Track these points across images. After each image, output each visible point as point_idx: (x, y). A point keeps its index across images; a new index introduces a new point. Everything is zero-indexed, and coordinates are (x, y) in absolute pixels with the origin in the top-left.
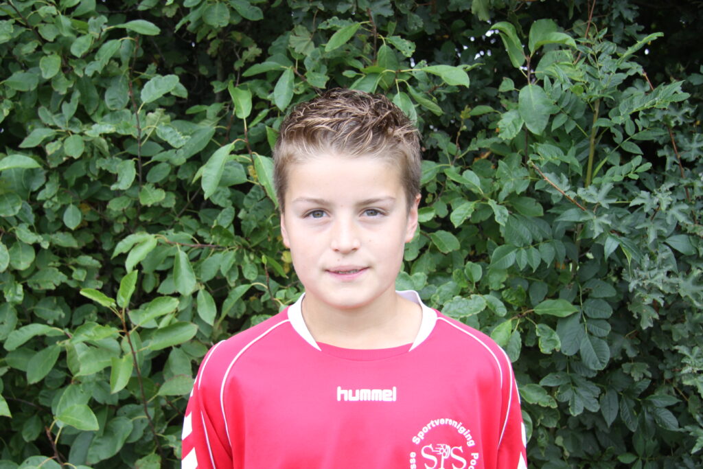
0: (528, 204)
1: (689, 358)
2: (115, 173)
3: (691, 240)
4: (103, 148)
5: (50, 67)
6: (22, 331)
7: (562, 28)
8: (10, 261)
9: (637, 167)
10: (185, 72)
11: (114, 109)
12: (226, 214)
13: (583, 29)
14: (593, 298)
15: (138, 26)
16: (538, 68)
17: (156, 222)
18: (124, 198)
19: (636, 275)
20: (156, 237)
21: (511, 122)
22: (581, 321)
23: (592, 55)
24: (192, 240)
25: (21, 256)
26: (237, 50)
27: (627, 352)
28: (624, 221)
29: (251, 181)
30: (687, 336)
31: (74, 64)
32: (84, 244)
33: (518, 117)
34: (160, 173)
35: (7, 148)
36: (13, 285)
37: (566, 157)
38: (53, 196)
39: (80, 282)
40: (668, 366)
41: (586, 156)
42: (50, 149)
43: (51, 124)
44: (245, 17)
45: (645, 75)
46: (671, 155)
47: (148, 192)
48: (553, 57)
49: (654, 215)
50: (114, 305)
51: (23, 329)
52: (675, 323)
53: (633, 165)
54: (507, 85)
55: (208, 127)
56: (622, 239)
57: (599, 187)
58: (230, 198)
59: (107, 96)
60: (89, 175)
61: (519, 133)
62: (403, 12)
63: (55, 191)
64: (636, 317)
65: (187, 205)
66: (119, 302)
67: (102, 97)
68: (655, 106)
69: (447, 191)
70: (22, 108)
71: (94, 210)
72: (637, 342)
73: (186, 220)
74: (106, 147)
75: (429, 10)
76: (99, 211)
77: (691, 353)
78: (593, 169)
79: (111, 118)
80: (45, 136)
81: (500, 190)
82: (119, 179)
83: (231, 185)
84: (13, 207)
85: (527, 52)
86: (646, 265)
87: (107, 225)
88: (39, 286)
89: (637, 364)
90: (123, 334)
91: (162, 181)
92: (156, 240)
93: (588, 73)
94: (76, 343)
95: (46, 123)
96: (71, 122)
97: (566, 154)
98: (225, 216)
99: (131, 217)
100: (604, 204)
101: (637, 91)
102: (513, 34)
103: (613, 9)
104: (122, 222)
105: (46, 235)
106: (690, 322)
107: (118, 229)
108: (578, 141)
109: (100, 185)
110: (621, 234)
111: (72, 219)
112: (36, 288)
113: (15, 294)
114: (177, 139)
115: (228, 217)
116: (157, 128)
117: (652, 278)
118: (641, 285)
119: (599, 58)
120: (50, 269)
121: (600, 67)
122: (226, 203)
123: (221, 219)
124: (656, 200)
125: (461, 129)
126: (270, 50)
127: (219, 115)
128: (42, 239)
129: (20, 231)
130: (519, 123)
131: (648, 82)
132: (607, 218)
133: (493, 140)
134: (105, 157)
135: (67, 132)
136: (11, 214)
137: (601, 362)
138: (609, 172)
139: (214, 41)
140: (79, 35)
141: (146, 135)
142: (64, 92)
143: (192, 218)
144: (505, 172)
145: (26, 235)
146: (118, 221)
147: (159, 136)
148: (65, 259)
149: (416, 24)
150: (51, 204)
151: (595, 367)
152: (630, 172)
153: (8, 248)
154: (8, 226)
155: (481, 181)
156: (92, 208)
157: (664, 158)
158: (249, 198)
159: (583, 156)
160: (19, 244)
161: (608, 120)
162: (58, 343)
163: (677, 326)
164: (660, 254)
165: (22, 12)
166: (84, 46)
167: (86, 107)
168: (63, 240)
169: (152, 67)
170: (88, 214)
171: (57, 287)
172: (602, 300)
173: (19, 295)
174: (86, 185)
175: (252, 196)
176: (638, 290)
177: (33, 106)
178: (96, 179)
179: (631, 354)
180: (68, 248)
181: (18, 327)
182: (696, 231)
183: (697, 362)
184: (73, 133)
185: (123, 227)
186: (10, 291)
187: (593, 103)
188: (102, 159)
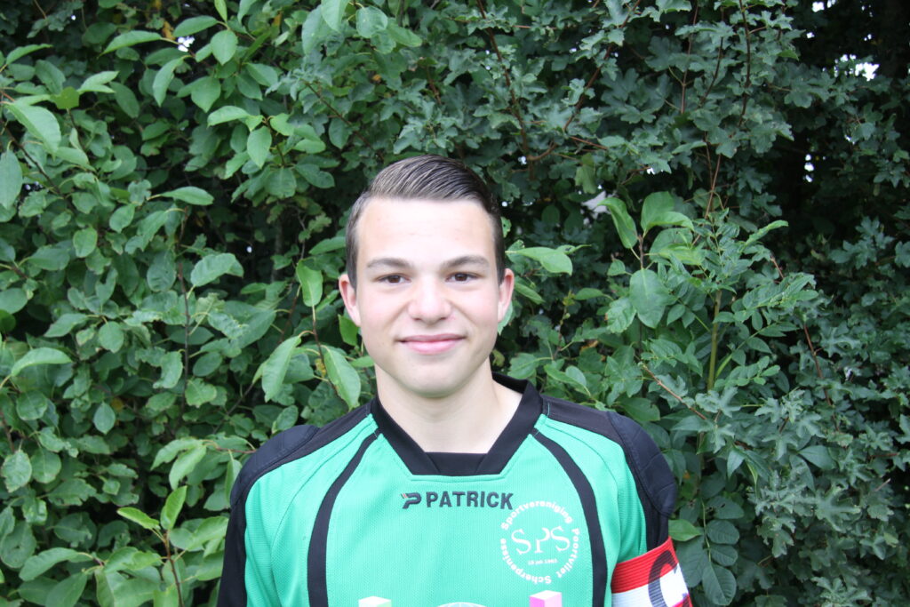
0: (642, 406)
1: (829, 591)
2: (157, 365)
3: (830, 451)
4: (144, 336)
5: (85, 243)
6: (42, 557)
7: (681, 199)
8: (33, 472)
9: (765, 369)
10: (237, 238)
11: (157, 290)
12: (288, 414)
13: (705, 198)
14: (718, 519)
15: (187, 194)
16: (652, 249)
17: (203, 421)
18: (166, 395)
19: (763, 496)
20: (203, 444)
21: (621, 312)
22: (705, 546)
23: (711, 238)
24: (248, 445)
25: (44, 466)
26: (302, 218)
27: (760, 583)
28: (750, 432)
29: (318, 378)
30: (829, 565)
31: (112, 238)
32: (116, 450)
33: (629, 306)
34: (209, 365)
35: (27, 335)
36: (34, 501)
37: (684, 356)
38: (83, 395)
39: (112, 496)
40: (809, 600)
41: (708, 352)
42: (82, 338)
43: (82, 308)
44: (312, 183)
45: (773, 260)
46: (805, 352)
47: (197, 389)
48: (670, 235)
49: (784, 426)
50: (158, 527)
51: (43, 554)
52: (812, 549)
53: (760, 367)
54: (617, 268)
55: (266, 311)
56: (749, 452)
57: (721, 392)
58: (292, 395)
59: (150, 275)
60: (126, 368)
61: (631, 325)
62: (498, 181)
63: (85, 388)
64: (767, 544)
65: (239, 401)
66: (162, 523)
67: (143, 275)
68: (781, 302)
69: (548, 387)
70: (47, 288)
71: (129, 407)
72: (772, 571)
73: (238, 420)
74: (148, 336)
75: (527, 175)
76: (135, 409)
77: (832, 584)
78: (717, 366)
79: (153, 301)
80: (75, 323)
81: (610, 390)
82: (163, 375)
83: (295, 382)
84: (37, 409)
85: (640, 230)
86: (775, 484)
87: (142, 425)
88: (63, 502)
89: (773, 597)
90: (164, 561)
91: (210, 375)
92: (205, 447)
93: (707, 258)
94: (109, 573)
95: (76, 307)
96: (106, 306)
97: (684, 350)
98: (286, 417)
99: (172, 417)
100: (727, 412)
101: (764, 279)
102: (622, 212)
103: (738, 178)
104: (162, 422)
105: (73, 439)
106: (832, 548)
107: (157, 430)
108: (698, 335)
109: (138, 378)
110: (746, 447)
111: (105, 420)
112: (58, 504)
113: (37, 513)
114: (232, 328)
115: (291, 417)
116: (209, 315)
117: (781, 500)
118: (769, 507)
119: (721, 241)
120: (77, 480)
121: (722, 252)
122: (288, 400)
123: (282, 421)
124: (784, 410)
125: (564, 317)
126: (341, 222)
127: (281, 295)
128: (70, 446)
129: (44, 437)
130: (631, 313)
131: (777, 269)
132: (729, 429)
133: (600, 330)
134: (145, 348)
135: (100, 317)
136: (34, 417)
137: (727, 597)
138: (733, 373)
139: (275, 208)
140: (119, 205)
141: (195, 323)
142: (100, 272)
143: (245, 417)
144: (614, 370)
145: (50, 441)
146: (158, 421)
147: (212, 324)
148: (93, 468)
149: (512, 195)
150: (79, 403)
151: (720, 602)
152: (756, 376)
153: (30, 456)
154: (29, 431)
155: (587, 378)
156: (127, 406)
157: (798, 355)
158: (315, 397)
159: (703, 353)
160: (42, 452)
161: (730, 314)
162: (83, 570)
163: (817, 553)
164: (794, 468)
165: (54, 179)
166: (125, 219)
167: (124, 288)
168: (93, 445)
169: (202, 239)
170: (121, 413)
171: (84, 503)
172: (728, 523)
173: (42, 515)
174: (122, 380)
175: (319, 395)
176: (766, 513)
177: (59, 284)
178: (134, 374)
179: (765, 585)
180: (96, 455)
181: (37, 552)
182: (837, 440)
183: (838, 596)
184: (108, 320)
185: (163, 429)
186: (31, 509)
187: (714, 294)
188: (142, 349)
